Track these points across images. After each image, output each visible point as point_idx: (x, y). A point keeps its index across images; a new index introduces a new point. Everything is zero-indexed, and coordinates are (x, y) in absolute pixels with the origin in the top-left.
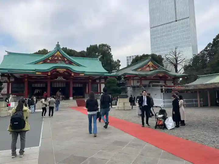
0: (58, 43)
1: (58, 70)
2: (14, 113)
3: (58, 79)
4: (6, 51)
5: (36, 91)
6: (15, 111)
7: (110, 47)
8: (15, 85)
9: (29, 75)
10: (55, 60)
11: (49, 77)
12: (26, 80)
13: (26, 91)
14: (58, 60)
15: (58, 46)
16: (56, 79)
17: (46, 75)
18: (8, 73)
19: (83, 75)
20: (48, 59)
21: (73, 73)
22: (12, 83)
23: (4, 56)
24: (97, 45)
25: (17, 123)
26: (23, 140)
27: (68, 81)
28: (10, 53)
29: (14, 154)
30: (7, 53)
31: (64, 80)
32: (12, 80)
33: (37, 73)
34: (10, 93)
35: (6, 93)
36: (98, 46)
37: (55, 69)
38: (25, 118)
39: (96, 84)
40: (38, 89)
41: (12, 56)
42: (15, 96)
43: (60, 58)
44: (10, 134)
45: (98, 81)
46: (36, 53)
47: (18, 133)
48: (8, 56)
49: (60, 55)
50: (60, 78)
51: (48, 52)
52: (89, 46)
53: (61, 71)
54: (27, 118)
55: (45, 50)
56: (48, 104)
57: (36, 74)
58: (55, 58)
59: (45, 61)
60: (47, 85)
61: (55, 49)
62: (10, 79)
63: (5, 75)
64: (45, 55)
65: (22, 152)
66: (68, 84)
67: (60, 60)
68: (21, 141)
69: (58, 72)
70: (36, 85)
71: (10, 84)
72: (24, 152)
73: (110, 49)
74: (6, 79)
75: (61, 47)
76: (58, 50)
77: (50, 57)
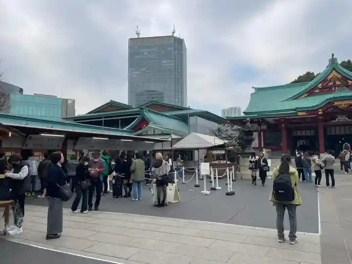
0: (333, 55)
1: (336, 103)
2: (276, 175)
3: (337, 120)
4: (253, 88)
5: (300, 143)
6: (277, 173)
8: (269, 134)
9: (287, 118)
10: (330, 88)
11: (320, 118)
12: (283, 126)
13: (284, 143)
14: (335, 85)
15: (333, 61)
16: (334, 121)
18: (258, 117)
20: (316, 87)
23: (252, 94)
25: (283, 191)
26: (292, 217)
28: (258, 90)
29: (281, 236)
32: (264, 127)
33: (300, 114)
34: (262, 146)
35: (257, 146)
37: (330, 103)
38: (293, 186)
40: (302, 140)
41: (261, 93)
42: (270, 150)
43: (338, 83)
44: (274, 205)
46: (295, 82)
47: (284, 206)
48: (255, 93)
49: (339, 76)
50: (341, 119)
51: (315, 75)
53: (342, 105)
54: (296, 185)
55: (308, 73)
56: (323, 165)
57: (298, 116)
58: (329, 83)
59: (310, 93)
60: (317, 133)
61: (328, 68)
62: (262, 126)
63: (255, 120)
64: (310, 82)
65: (293, 237)
67: (338, 86)
68: (290, 219)
69: (336, 107)
70: (299, 133)
71: (262, 133)
72: (296, 237)
74: (256, 126)
75: (339, 62)
76: (334, 69)
77: (320, 83)
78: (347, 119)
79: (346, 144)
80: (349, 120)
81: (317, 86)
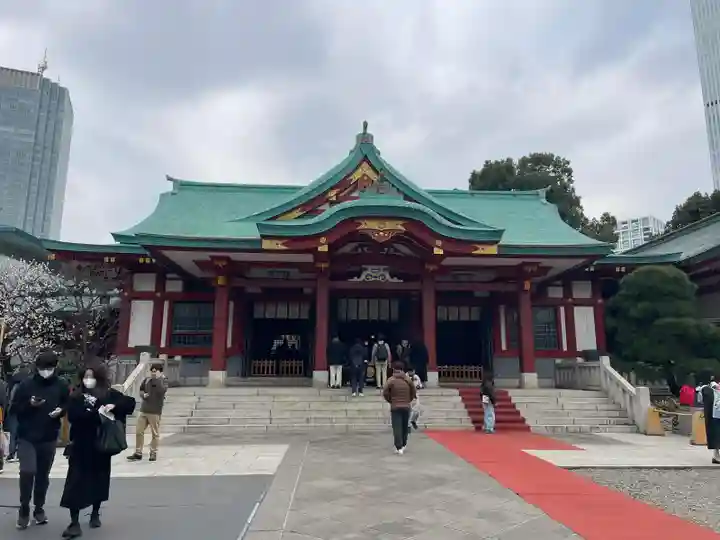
0: (365, 125)
1: (364, 226)
3: (363, 277)
4: (169, 179)
7: (568, 163)
8: (185, 310)
11: (322, 266)
12: (221, 280)
15: (365, 139)
16: (356, 279)
17: (309, 258)
19: (493, 250)
20: (322, 198)
21: (439, 243)
22: (175, 300)
23: (162, 195)
24: (510, 160)
27: (413, 286)
28: (182, 186)
30: (171, 183)
31: (395, 280)
32: (175, 286)
33: (266, 245)
34: (163, 345)
36: (516, 162)
39: (545, 307)
41: (188, 194)
45: (556, 293)
48: (173, 194)
49: (375, 178)
50: (375, 275)
52: (479, 168)
53: (378, 231)
57: (261, 250)
60: (313, 312)
61: (353, 155)
62: (168, 283)
63: (141, 260)
66: (410, 307)
71: (166, 304)
73: (569, 172)
76: (365, 159)
77: (332, 188)
78: (388, 276)
79: (381, 342)
80: (391, 280)
81: (326, 193)
